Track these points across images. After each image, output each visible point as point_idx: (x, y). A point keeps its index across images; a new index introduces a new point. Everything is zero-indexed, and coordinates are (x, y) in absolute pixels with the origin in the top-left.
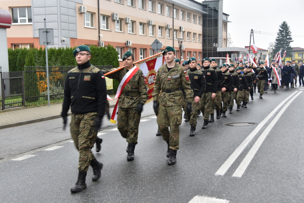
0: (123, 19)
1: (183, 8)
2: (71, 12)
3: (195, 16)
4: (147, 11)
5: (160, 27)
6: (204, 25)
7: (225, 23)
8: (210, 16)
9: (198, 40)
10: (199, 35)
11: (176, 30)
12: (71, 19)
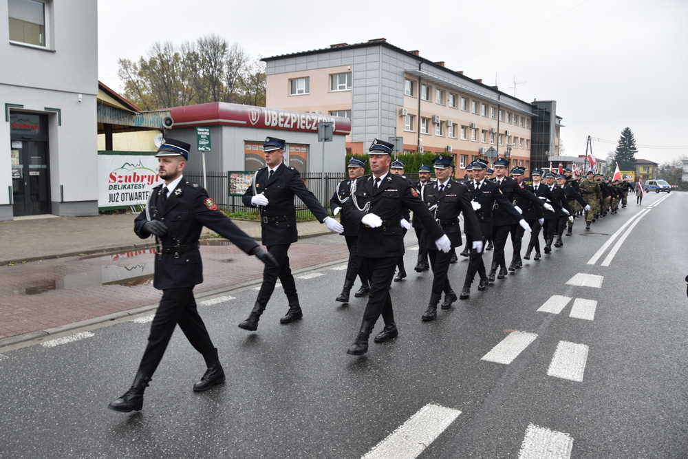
0: (444, 122)
1: (509, 109)
2: (392, 115)
3: (523, 119)
4: (470, 113)
5: (483, 131)
6: (533, 130)
7: (558, 128)
8: (541, 119)
9: (526, 146)
10: (528, 140)
11: (501, 135)
12: (392, 123)
